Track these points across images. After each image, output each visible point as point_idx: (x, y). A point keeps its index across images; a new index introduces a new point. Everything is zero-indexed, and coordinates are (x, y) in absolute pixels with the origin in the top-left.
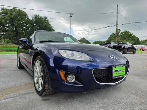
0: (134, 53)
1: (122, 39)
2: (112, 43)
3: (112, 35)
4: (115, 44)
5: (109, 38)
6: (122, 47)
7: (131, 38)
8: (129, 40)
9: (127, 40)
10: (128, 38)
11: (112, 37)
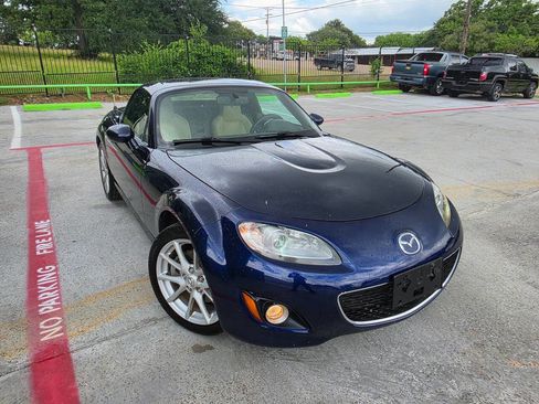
0: (527, 96)
1: (491, 29)
2: (445, 54)
3: (450, 12)
4: (456, 61)
5: (438, 26)
6: (484, 74)
7: (530, 24)
8: (520, 32)
9: (512, 33)
10: (516, 22)
11: (451, 19)
